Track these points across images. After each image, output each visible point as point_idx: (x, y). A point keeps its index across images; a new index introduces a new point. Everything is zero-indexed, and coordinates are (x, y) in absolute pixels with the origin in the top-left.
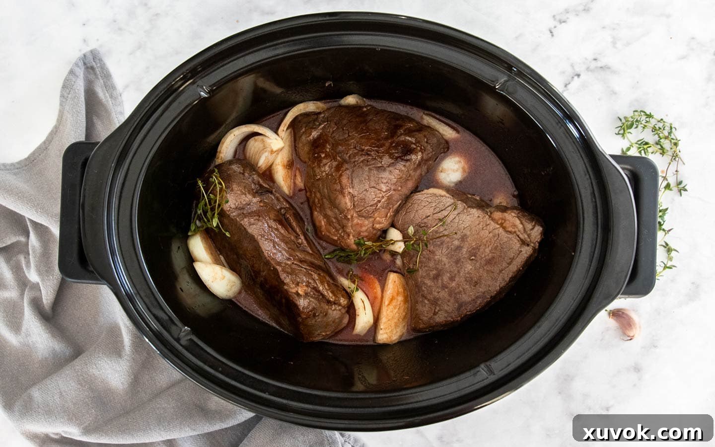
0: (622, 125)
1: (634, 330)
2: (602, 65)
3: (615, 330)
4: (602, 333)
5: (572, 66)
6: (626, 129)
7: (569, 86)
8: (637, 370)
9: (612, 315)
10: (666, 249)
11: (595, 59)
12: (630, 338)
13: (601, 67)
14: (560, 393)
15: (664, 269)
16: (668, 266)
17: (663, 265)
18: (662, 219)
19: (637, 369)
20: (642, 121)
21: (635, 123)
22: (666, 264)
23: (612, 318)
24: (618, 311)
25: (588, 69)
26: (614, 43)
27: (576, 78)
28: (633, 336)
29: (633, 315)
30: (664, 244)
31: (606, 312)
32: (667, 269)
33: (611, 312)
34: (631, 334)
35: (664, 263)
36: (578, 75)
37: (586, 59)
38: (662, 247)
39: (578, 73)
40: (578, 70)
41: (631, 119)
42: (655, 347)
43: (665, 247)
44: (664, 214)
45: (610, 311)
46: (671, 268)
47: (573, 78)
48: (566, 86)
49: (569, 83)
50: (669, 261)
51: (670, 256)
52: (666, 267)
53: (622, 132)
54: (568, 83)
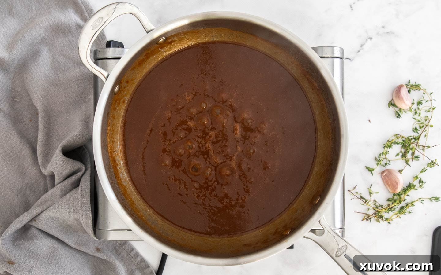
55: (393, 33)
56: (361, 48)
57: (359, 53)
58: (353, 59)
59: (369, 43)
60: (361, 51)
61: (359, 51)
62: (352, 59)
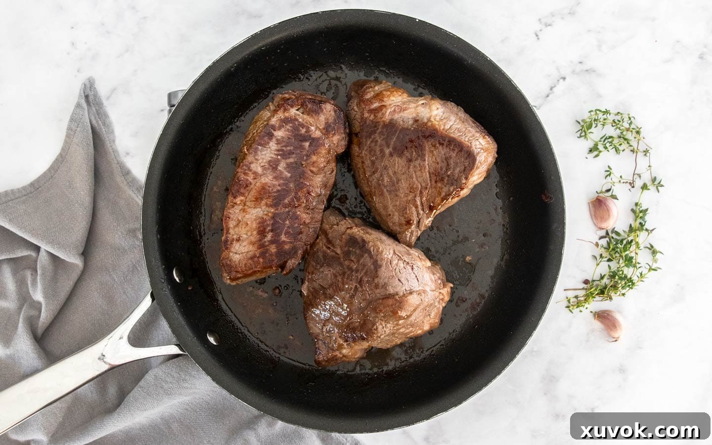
0: (581, 128)
1: (619, 331)
2: (588, 68)
3: (600, 331)
4: (588, 334)
5: (558, 69)
6: (586, 130)
7: (554, 89)
8: (622, 372)
9: (597, 317)
10: (651, 251)
11: (581, 63)
12: (615, 340)
13: (587, 70)
14: (545, 394)
15: (649, 271)
16: (653, 268)
17: (649, 267)
18: (643, 220)
19: (622, 370)
20: (600, 118)
21: (593, 123)
22: (651, 265)
23: (597, 319)
24: (603, 313)
25: (573, 72)
26: (599, 46)
27: (561, 80)
28: (618, 338)
29: (619, 317)
30: (649, 246)
31: (592, 314)
32: (652, 272)
33: (597, 314)
34: (616, 336)
35: (649, 265)
36: (564, 79)
37: (571, 62)
38: (647, 249)
39: (563, 76)
40: (563, 73)
41: (588, 120)
42: (640, 348)
43: (650, 249)
44: (645, 215)
45: (596, 312)
46: (656, 270)
47: (558, 80)
48: (551, 89)
49: (555, 86)
50: (654, 264)
51: (655, 258)
52: (651, 269)
53: (583, 134)
54: (553, 86)
55: (594, 71)
56: (551, 92)
57: (548, 98)
58: (540, 107)
59: (562, 85)
60: (551, 96)
61: (548, 96)
62: (538, 107)
